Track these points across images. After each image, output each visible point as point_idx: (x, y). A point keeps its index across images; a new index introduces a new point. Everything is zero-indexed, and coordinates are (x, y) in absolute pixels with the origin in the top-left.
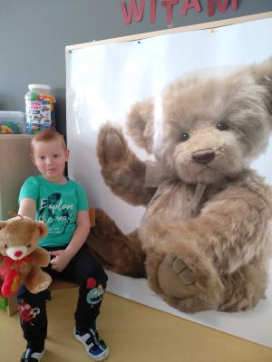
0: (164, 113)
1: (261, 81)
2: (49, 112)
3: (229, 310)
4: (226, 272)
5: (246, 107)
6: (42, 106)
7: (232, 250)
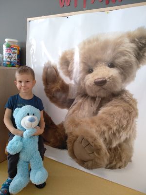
0: (80, 57)
1: (133, 41)
2: (16, 55)
3: (111, 168)
4: (111, 147)
5: (124, 55)
6: (12, 51)
7: (114, 134)
